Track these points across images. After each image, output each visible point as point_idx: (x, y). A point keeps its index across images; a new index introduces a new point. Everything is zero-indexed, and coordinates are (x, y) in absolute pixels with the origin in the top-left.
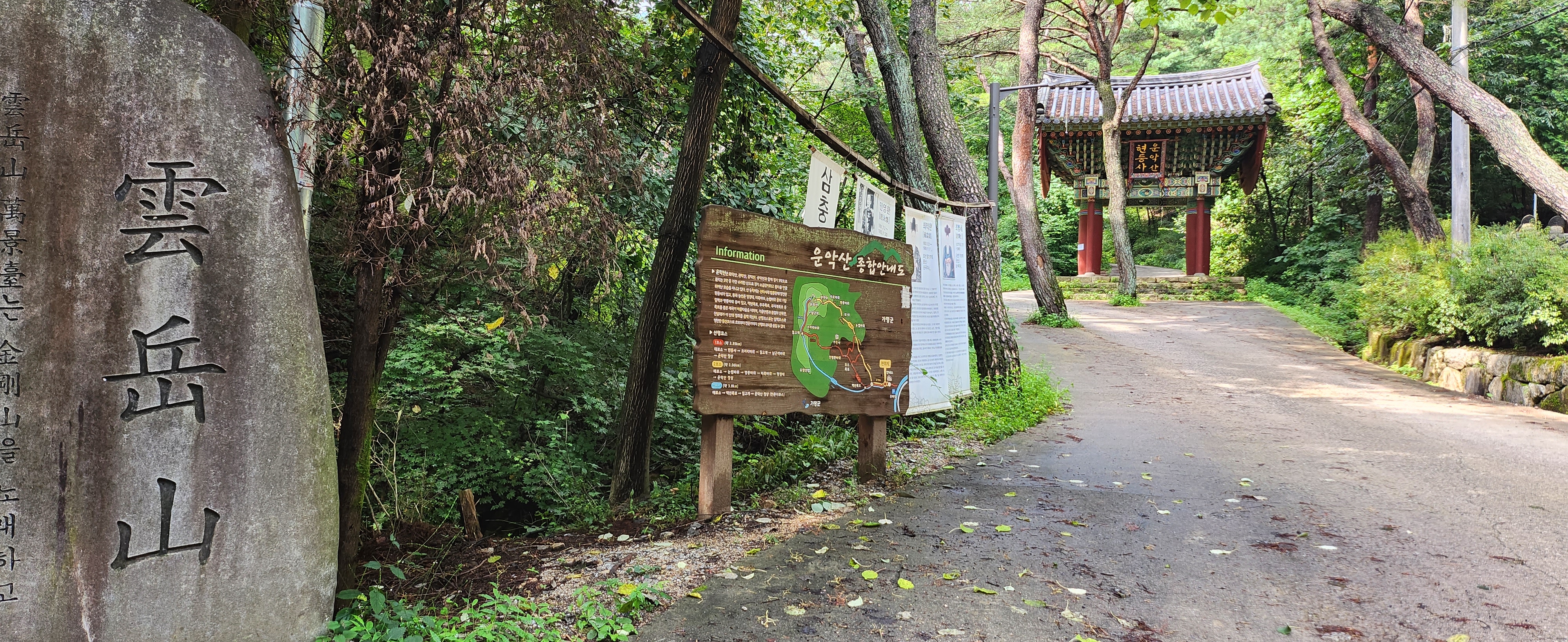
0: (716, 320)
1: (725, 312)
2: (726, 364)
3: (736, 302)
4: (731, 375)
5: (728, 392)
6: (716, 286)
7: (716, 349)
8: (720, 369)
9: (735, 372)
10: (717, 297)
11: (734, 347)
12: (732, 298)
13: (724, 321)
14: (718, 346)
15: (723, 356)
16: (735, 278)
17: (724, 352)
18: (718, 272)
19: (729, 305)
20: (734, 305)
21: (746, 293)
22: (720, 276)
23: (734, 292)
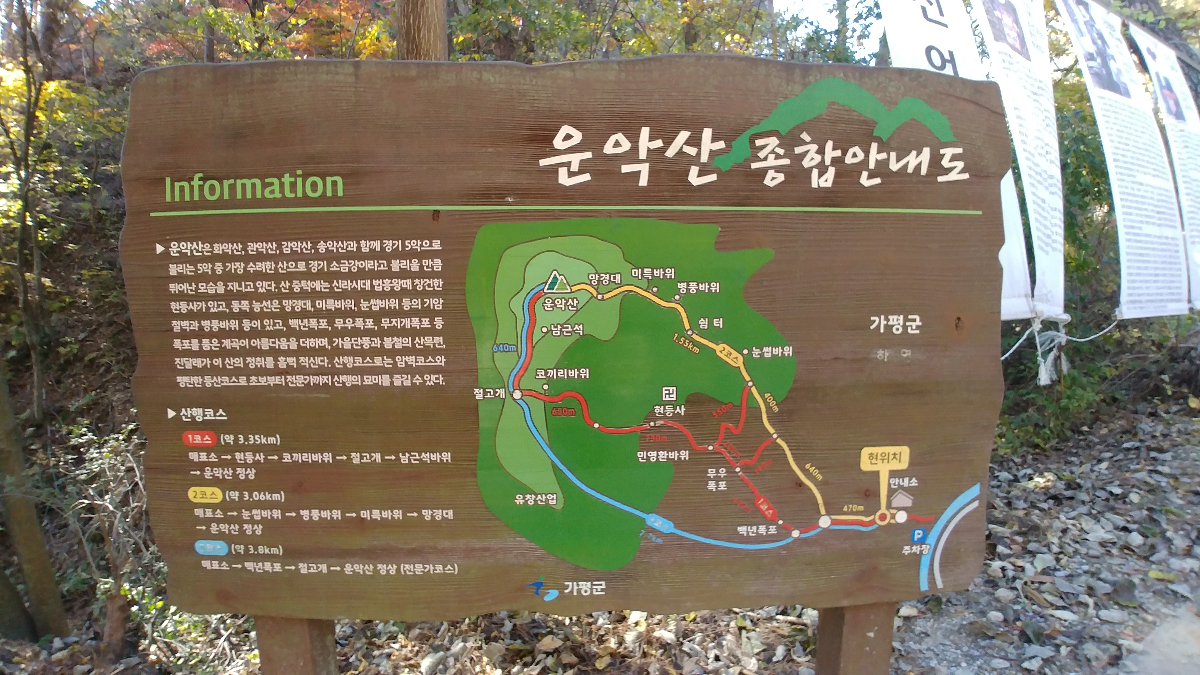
0: (183, 381)
1: (211, 354)
2: (235, 495)
3: (247, 325)
4: (252, 521)
5: (249, 565)
6: (174, 288)
7: (193, 456)
8: (214, 507)
9: (266, 514)
10: (181, 317)
11: (256, 449)
12: (230, 316)
13: (209, 381)
14: (199, 448)
15: (218, 472)
16: (233, 258)
17: (222, 464)
18: (174, 249)
19: (223, 334)
20: (240, 334)
21: (280, 296)
22: (183, 258)
23: (240, 296)
